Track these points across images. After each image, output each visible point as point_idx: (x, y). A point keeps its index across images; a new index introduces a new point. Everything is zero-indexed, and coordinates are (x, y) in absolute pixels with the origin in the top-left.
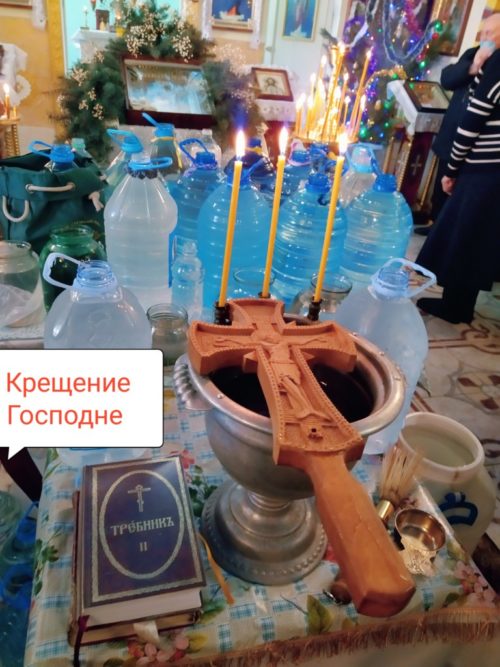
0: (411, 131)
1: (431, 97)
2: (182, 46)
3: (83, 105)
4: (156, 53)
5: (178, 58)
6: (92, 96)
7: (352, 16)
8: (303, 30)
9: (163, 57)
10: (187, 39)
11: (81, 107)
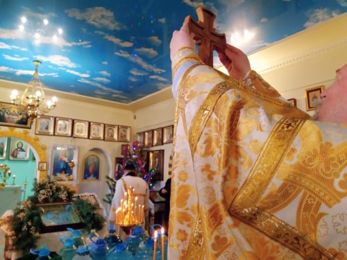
0: (153, 212)
1: (157, 197)
2: (63, 196)
3: (25, 228)
4: (51, 200)
5: (61, 200)
6: (30, 224)
7: (117, 170)
8: (94, 176)
9: (55, 201)
10: (65, 192)
11: (23, 229)
